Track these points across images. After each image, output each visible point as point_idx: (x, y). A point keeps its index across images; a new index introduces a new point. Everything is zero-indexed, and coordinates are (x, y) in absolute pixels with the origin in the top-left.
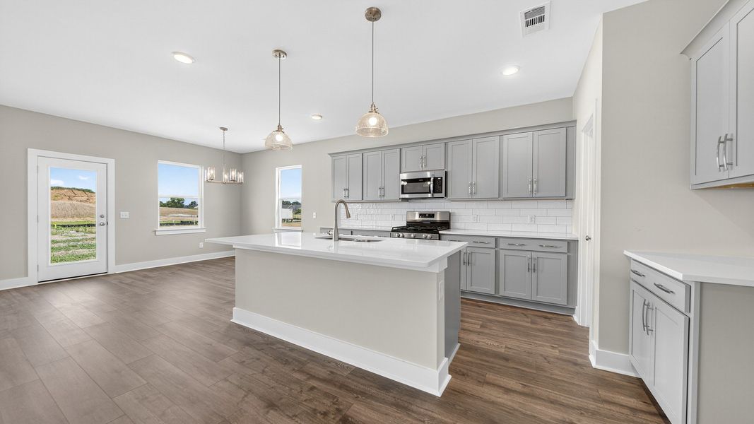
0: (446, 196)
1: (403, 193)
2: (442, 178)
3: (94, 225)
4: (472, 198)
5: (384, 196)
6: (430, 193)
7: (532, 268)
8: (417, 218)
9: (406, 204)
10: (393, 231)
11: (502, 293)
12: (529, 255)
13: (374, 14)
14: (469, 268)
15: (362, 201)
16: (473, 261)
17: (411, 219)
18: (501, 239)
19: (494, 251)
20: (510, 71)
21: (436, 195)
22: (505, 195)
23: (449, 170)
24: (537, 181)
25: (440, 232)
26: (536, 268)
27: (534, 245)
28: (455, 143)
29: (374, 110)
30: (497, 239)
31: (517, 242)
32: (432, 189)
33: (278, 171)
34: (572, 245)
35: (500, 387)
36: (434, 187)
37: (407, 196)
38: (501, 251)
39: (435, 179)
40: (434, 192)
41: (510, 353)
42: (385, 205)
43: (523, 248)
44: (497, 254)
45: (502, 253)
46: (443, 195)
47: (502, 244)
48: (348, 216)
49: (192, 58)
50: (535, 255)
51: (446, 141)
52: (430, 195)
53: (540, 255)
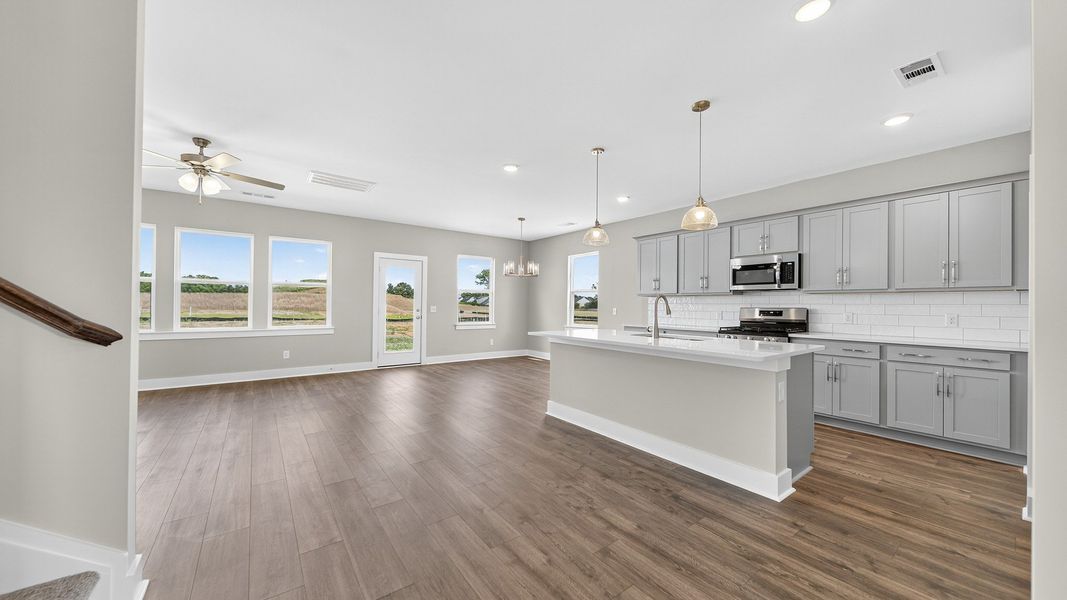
0: (800, 286)
1: (734, 283)
2: (793, 263)
3: (411, 320)
4: (845, 288)
5: (707, 288)
6: (775, 283)
7: (945, 391)
8: (757, 316)
9: (739, 299)
10: (720, 332)
11: (891, 423)
12: (938, 372)
13: (701, 106)
14: (836, 384)
15: (677, 294)
16: (843, 376)
17: (747, 317)
18: (889, 348)
19: (878, 363)
20: (896, 122)
21: (784, 286)
22: (898, 284)
23: (805, 251)
24: (958, 265)
25: (790, 335)
26: (951, 390)
27: (950, 359)
28: (813, 216)
29: (701, 202)
30: (882, 347)
31: (921, 353)
32: (778, 277)
33: (571, 259)
34: (1018, 359)
35: (861, 509)
36: (781, 276)
37: (741, 288)
38: (890, 365)
39: (783, 265)
40: (783, 280)
41: (888, 486)
42: (709, 300)
43: (928, 361)
44: (882, 368)
45: (891, 367)
46: (795, 285)
47: (891, 354)
48: (669, 312)
49: (517, 166)
50: (949, 372)
51: (799, 214)
52: (776, 286)
53: (958, 372)
